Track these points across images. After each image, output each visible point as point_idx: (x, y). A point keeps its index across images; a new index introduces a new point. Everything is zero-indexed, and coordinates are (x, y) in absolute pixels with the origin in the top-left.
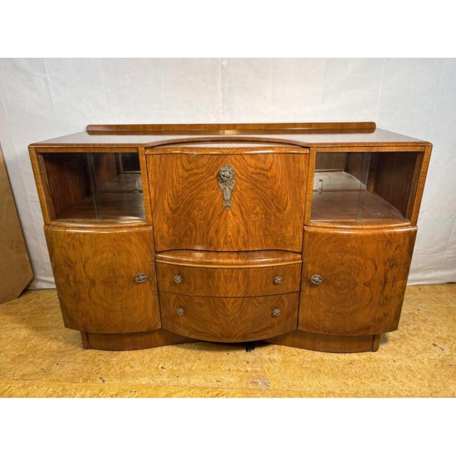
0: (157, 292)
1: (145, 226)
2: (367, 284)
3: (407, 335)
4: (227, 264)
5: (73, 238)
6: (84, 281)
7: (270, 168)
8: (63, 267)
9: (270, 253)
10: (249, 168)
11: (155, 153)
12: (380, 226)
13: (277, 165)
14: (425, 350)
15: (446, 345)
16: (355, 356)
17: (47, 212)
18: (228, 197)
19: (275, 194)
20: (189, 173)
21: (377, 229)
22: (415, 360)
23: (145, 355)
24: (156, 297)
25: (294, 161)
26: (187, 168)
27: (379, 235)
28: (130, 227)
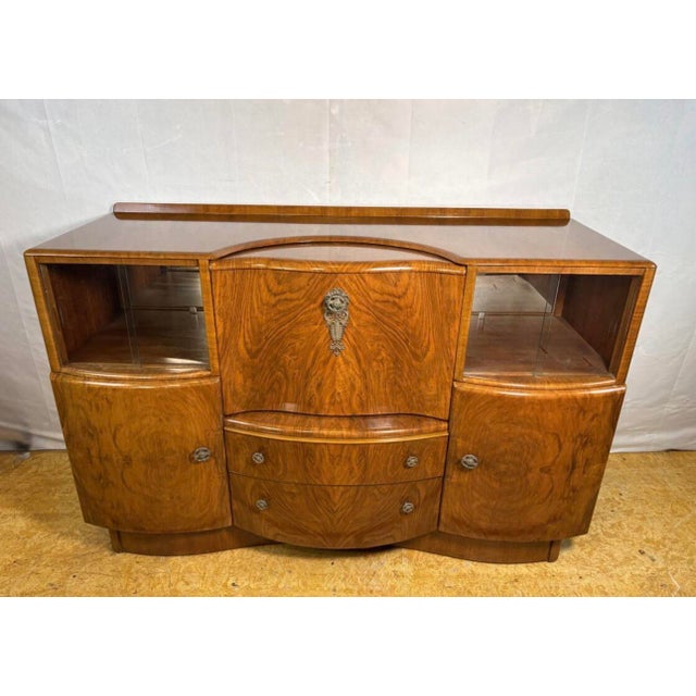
0: (225, 474)
1: (209, 377)
2: (545, 470)
3: (602, 536)
4: (334, 437)
5: (96, 395)
6: (115, 458)
7: (405, 293)
8: (82, 436)
9: (401, 419)
10: (371, 294)
11: (225, 267)
12: (570, 386)
13: (415, 289)
14: (627, 560)
15: (659, 553)
16: (522, 569)
17: (55, 353)
18: (337, 336)
19: (410, 331)
20: (278, 298)
21: (565, 390)
23: (207, 564)
24: (225, 482)
25: (441, 284)
26: (274, 291)
27: (568, 400)
28: (185, 379)
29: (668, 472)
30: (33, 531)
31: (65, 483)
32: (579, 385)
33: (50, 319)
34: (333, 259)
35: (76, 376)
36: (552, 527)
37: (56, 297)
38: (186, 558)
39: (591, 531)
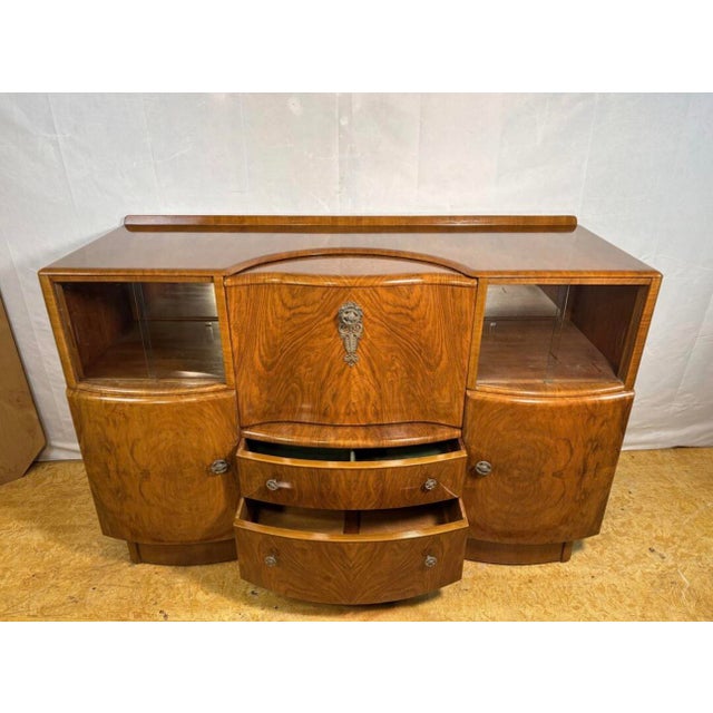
1: (225, 390)
2: (558, 474)
3: (612, 534)
5: (113, 411)
6: (132, 471)
7: (417, 305)
8: (99, 451)
9: (416, 428)
10: (384, 306)
11: (240, 282)
12: (580, 392)
13: (427, 300)
14: (638, 558)
15: (669, 551)
16: (535, 570)
17: (71, 369)
18: (351, 348)
19: (423, 341)
20: (292, 311)
21: (575, 396)
22: (623, 575)
25: (453, 296)
26: (289, 305)
27: (579, 407)
28: (202, 393)
29: (676, 469)
30: (50, 543)
31: (79, 494)
32: (589, 391)
33: (66, 336)
34: (347, 274)
35: (92, 392)
36: (564, 529)
37: (70, 313)
38: (204, 568)
39: (602, 531)
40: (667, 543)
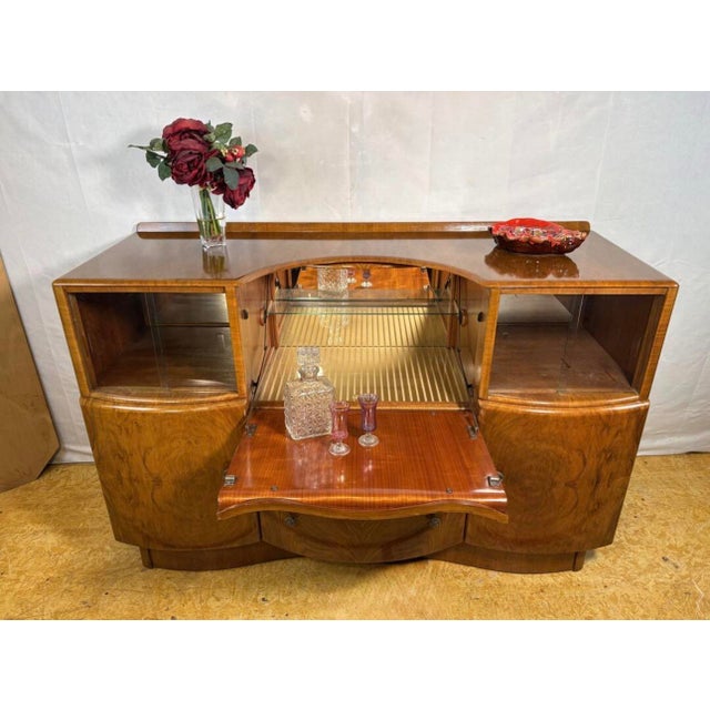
1: (236, 399)
2: (572, 484)
3: (625, 543)
5: (126, 420)
6: (145, 479)
8: (111, 457)
12: (594, 403)
14: (651, 568)
15: (682, 560)
16: (547, 578)
17: (84, 378)
21: (589, 407)
23: (236, 578)
27: (592, 417)
28: (213, 402)
29: (689, 476)
30: (64, 547)
31: (92, 496)
32: (603, 402)
33: (79, 345)
35: (105, 401)
36: (577, 539)
37: (84, 323)
38: (216, 573)
39: (616, 540)
40: (681, 551)
